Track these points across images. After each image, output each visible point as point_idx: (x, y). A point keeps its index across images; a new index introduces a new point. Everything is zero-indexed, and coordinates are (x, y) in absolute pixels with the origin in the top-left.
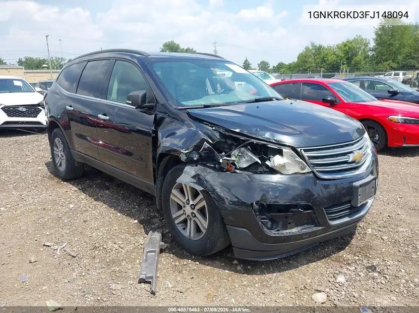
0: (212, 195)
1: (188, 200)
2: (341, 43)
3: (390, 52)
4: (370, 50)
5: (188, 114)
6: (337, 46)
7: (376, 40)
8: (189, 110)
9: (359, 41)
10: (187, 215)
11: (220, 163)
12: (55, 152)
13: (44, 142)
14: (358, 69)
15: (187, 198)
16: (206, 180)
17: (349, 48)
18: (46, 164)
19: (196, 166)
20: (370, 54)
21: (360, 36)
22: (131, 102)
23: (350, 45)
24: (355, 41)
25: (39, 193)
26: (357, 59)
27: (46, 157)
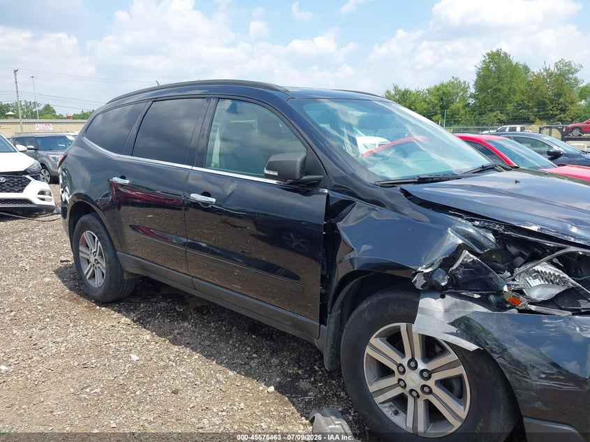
0: (497, 360)
1: (413, 359)
2: (433, 86)
3: (497, 100)
4: (470, 97)
5: (406, 194)
6: (428, 90)
7: (476, 84)
8: (404, 186)
9: (457, 86)
10: (408, 389)
11: (499, 293)
12: (81, 254)
13: (38, 232)
14: (455, 121)
15: (408, 357)
16: (484, 330)
17: (444, 93)
18: (56, 272)
19: (443, 297)
20: (472, 101)
21: (456, 79)
22: (276, 174)
23: (444, 90)
24: (451, 84)
25: (63, 332)
26: (453, 107)
27: (51, 260)
